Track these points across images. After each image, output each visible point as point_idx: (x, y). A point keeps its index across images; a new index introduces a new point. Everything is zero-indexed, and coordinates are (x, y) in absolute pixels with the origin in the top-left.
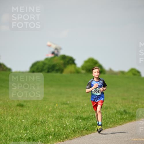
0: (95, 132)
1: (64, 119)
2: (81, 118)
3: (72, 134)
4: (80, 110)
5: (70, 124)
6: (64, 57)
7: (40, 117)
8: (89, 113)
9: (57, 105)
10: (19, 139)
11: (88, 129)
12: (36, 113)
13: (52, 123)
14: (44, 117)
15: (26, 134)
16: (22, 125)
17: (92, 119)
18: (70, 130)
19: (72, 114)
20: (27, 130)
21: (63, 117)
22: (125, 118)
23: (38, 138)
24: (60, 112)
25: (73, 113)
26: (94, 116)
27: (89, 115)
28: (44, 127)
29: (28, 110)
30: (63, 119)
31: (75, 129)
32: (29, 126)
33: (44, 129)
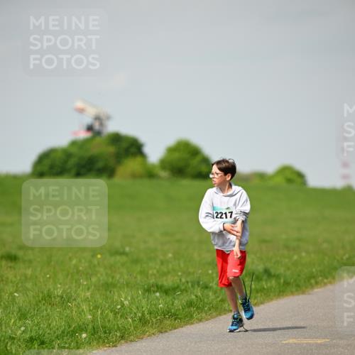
0: (192, 324)
1: (118, 291)
2: (159, 288)
3: (135, 328)
4: (155, 268)
5: (131, 303)
6: (116, 138)
7: (59, 286)
8: (178, 276)
9: (99, 256)
10: (6, 341)
11: (175, 316)
12: (48, 276)
13: (86, 300)
14: (67, 287)
15: (23, 329)
16: (13, 306)
17: (187, 291)
18: (132, 318)
19: (136, 278)
20: (26, 319)
21: (114, 286)
22: (268, 289)
23: (53, 338)
24: (107, 274)
25: (139, 277)
26: (190, 284)
27: (178, 281)
28: (69, 312)
29: (29, 267)
30: (115, 290)
31: (143, 314)
32: (30, 309)
33: (67, 316)
